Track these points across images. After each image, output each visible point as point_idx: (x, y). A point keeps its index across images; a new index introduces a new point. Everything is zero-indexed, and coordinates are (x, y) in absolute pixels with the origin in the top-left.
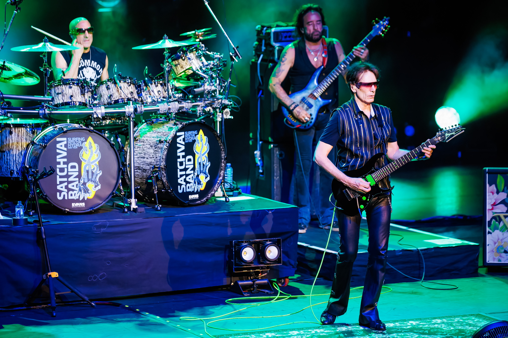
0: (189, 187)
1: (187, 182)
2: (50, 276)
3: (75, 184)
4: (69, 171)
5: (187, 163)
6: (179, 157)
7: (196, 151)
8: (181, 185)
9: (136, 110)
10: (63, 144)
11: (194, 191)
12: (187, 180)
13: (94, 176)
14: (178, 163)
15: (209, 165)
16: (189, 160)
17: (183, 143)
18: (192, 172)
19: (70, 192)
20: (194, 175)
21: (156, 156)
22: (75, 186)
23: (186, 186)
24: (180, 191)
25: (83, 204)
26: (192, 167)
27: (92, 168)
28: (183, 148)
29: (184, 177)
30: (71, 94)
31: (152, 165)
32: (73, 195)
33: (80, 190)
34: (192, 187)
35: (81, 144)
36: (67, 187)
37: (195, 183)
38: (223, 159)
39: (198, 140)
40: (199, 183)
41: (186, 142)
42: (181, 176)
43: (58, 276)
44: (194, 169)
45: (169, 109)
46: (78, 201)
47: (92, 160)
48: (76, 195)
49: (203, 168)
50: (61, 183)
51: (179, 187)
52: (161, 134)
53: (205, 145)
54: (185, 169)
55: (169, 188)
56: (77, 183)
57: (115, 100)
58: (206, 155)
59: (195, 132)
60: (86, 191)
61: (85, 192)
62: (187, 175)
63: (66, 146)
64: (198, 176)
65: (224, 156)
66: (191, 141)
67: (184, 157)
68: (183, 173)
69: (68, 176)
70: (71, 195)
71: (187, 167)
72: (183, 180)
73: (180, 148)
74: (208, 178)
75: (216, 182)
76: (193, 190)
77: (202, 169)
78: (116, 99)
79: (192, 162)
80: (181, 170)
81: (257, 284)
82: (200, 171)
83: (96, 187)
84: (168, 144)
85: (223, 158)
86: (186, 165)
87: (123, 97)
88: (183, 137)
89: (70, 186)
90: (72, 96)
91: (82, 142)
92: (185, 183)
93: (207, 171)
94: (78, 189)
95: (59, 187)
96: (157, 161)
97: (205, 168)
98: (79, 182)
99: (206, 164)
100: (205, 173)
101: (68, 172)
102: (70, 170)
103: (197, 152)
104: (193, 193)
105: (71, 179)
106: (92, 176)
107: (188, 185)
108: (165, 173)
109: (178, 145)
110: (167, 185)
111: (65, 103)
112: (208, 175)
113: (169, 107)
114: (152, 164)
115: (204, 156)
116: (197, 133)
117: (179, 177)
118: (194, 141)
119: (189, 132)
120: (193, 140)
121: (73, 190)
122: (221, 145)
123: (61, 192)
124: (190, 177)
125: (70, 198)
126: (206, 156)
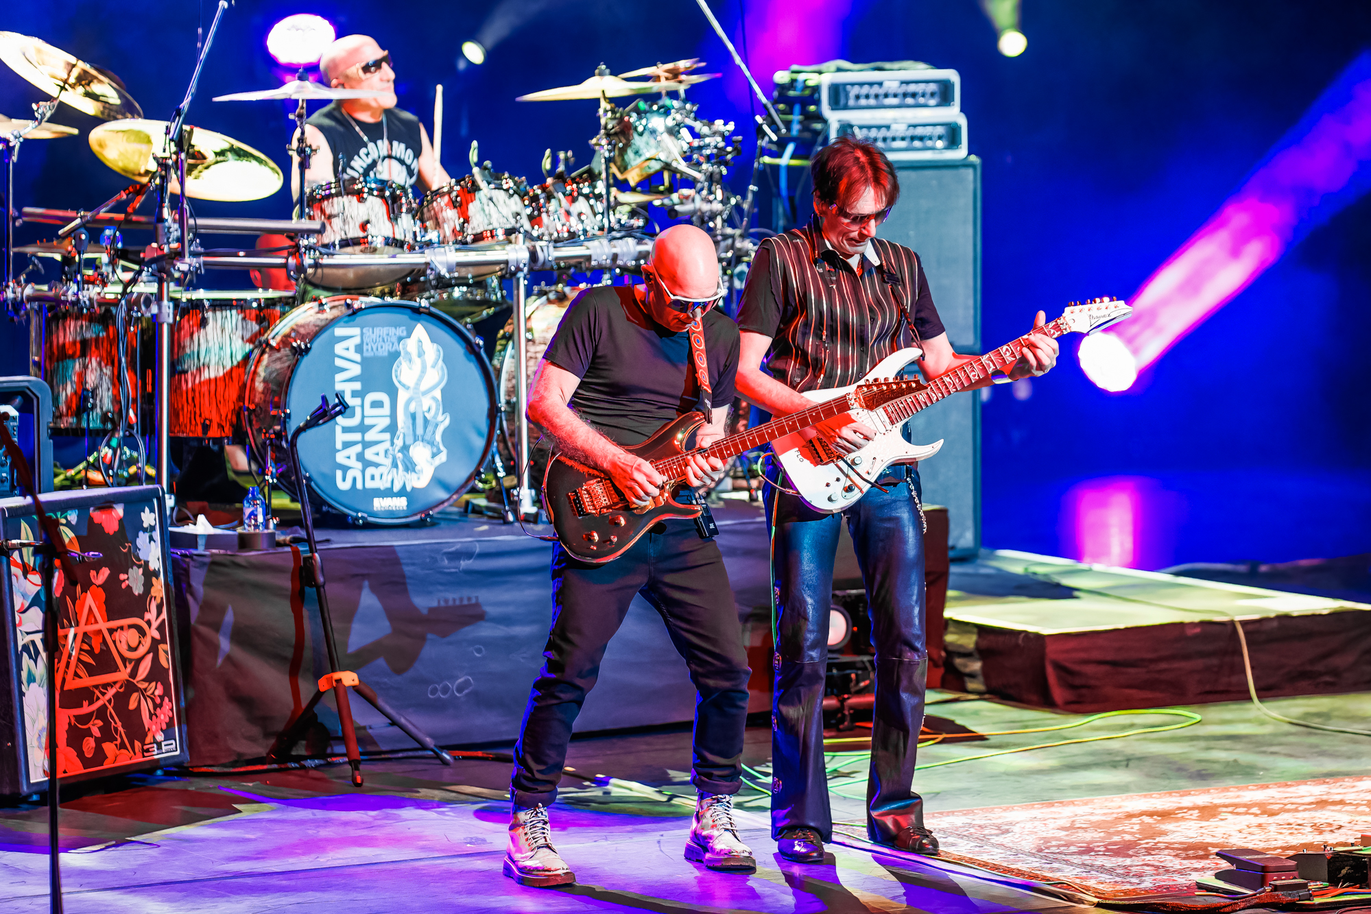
2: (339, 681)
3: (380, 448)
4: (366, 414)
9: (533, 255)
10: (352, 343)
13: (430, 428)
19: (370, 471)
22: (382, 454)
25: (401, 503)
27: (425, 408)
30: (365, 218)
32: (377, 477)
33: (395, 465)
35: (396, 344)
36: (360, 457)
43: (356, 682)
45: (615, 256)
46: (388, 493)
47: (423, 387)
48: (384, 477)
50: (347, 445)
56: (387, 445)
57: (474, 232)
60: (410, 466)
61: (407, 469)
63: (359, 349)
69: (363, 428)
70: (373, 478)
78: (479, 231)
81: (851, 708)
83: (434, 455)
87: (495, 225)
89: (369, 454)
90: (368, 222)
91: (400, 339)
94: (388, 462)
95: (340, 458)
98: (392, 444)
101: (363, 417)
102: (368, 411)
105: (370, 436)
106: (425, 427)
111: (351, 239)
113: (614, 251)
121: (377, 465)
123: (345, 469)
125: (370, 484)
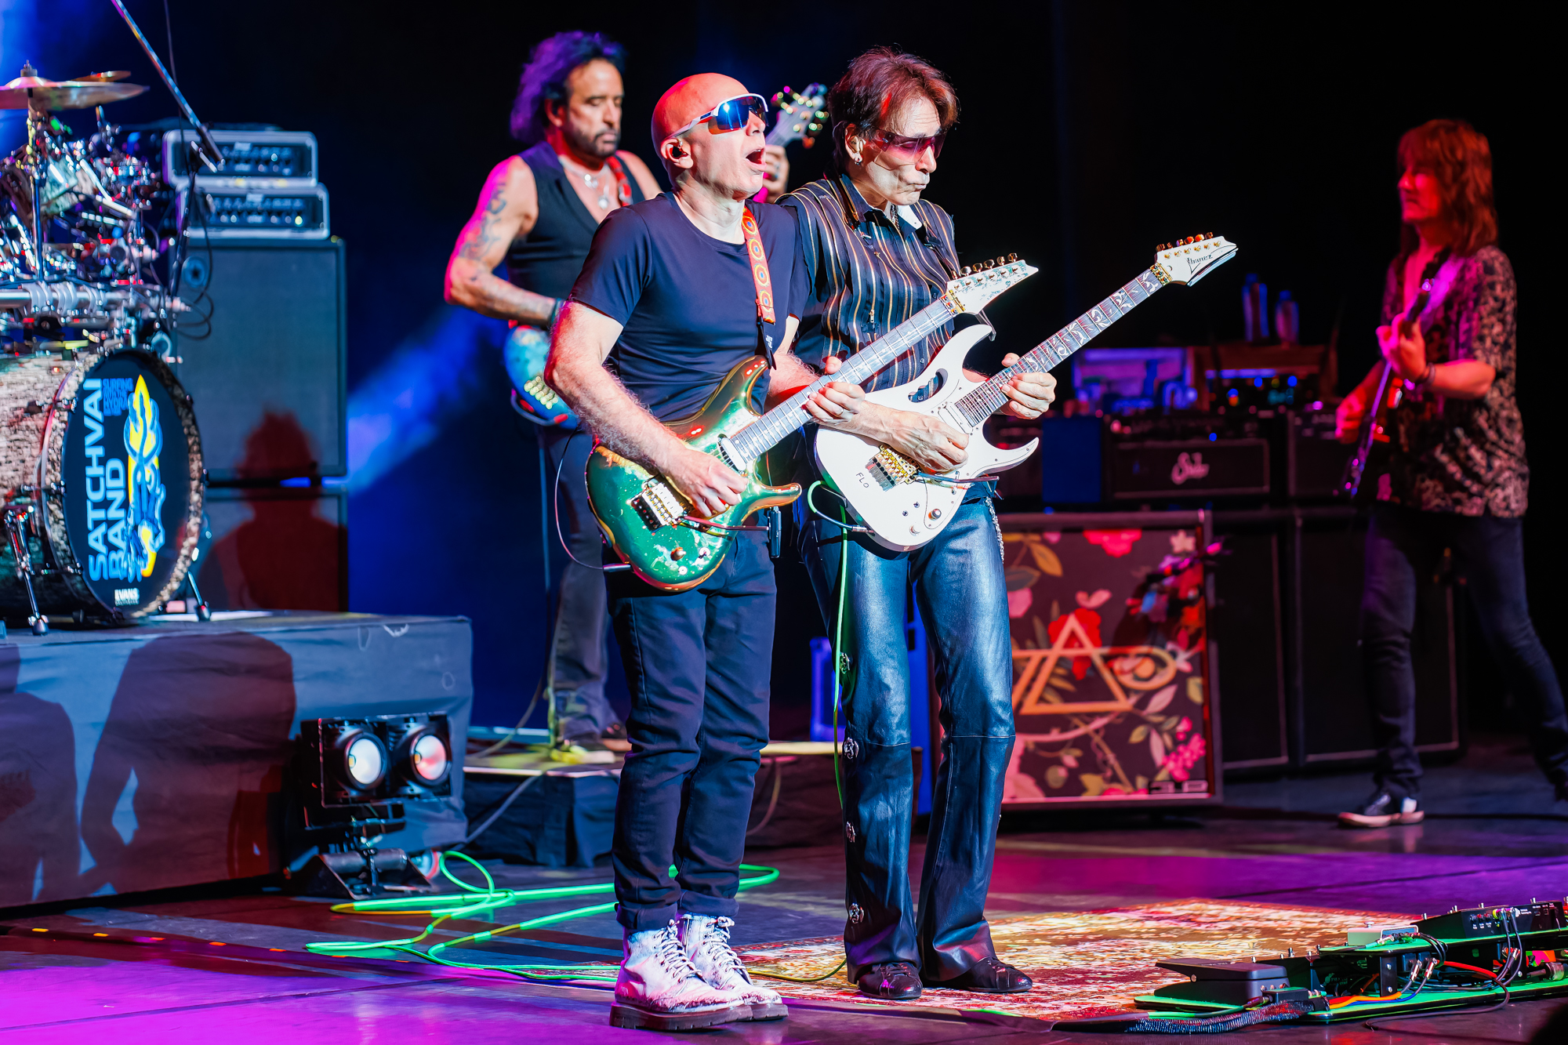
0: (114, 563)
1: (112, 548)
5: (111, 483)
6: (89, 462)
7: (129, 446)
8: (95, 553)
11: (126, 579)
12: (111, 539)
14: (88, 482)
15: (163, 496)
16: (115, 474)
17: (99, 416)
18: (121, 514)
20: (127, 522)
21: (20, 457)
23: (107, 557)
24: (95, 575)
26: (119, 496)
28: (99, 432)
29: (103, 528)
31: (5, 487)
34: (124, 564)
37: (129, 551)
38: (194, 480)
39: (134, 412)
40: (140, 553)
41: (108, 412)
42: (97, 523)
44: (125, 505)
45: (55, 302)
49: (149, 502)
51: (91, 559)
52: (25, 387)
53: (152, 428)
54: (105, 504)
55: (68, 561)
58: (155, 461)
59: (127, 384)
62: (110, 523)
64: (135, 528)
65: (200, 470)
66: (117, 412)
67: (102, 462)
68: (100, 514)
71: (110, 495)
72: (101, 540)
73: (90, 431)
74: (161, 539)
75: (178, 555)
76: (125, 574)
77: (145, 508)
79: (120, 483)
80: (97, 506)
81: (378, 866)
82: (142, 512)
84: (66, 414)
85: (196, 474)
86: (106, 489)
88: (97, 396)
92: (103, 549)
93: (157, 515)
96: (26, 474)
97: (152, 503)
99: (154, 490)
100: (152, 522)
103: (132, 450)
104: (124, 584)
107: (113, 556)
108: (60, 508)
109: (88, 422)
110: (65, 551)
112: (160, 527)
113: (54, 295)
114: (5, 483)
115: (149, 464)
116: (131, 389)
117: (90, 526)
118: (125, 413)
119: (113, 381)
120: (123, 407)
122: (190, 434)
124: (118, 528)
126: (153, 467)
